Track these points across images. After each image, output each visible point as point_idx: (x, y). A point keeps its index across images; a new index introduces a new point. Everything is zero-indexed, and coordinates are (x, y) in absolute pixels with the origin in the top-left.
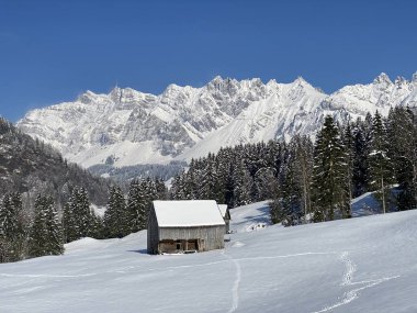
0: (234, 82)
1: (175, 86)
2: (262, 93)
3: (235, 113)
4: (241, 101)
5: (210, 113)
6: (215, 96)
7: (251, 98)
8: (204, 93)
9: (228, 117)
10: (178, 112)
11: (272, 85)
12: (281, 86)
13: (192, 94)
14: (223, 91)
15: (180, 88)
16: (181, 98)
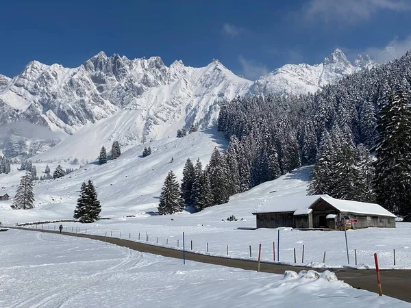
0: (123, 60)
1: (37, 64)
2: (163, 77)
3: (122, 103)
4: (132, 86)
5: (86, 99)
6: (95, 79)
7: (146, 82)
8: (81, 74)
9: (112, 107)
10: (38, 98)
11: (177, 67)
12: (190, 70)
13: (61, 74)
14: (107, 71)
15: (45, 67)
16: (44, 79)
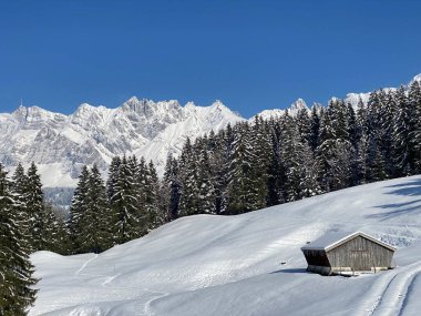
0: (150, 103)
1: (87, 106)
2: (180, 115)
3: (151, 135)
4: (157, 123)
5: (125, 135)
6: (130, 118)
7: (168, 120)
8: (119, 114)
9: (144, 140)
10: (90, 133)
11: (190, 107)
12: (199, 109)
13: (106, 114)
14: (139, 112)
15: (93, 108)
16: (94, 119)
